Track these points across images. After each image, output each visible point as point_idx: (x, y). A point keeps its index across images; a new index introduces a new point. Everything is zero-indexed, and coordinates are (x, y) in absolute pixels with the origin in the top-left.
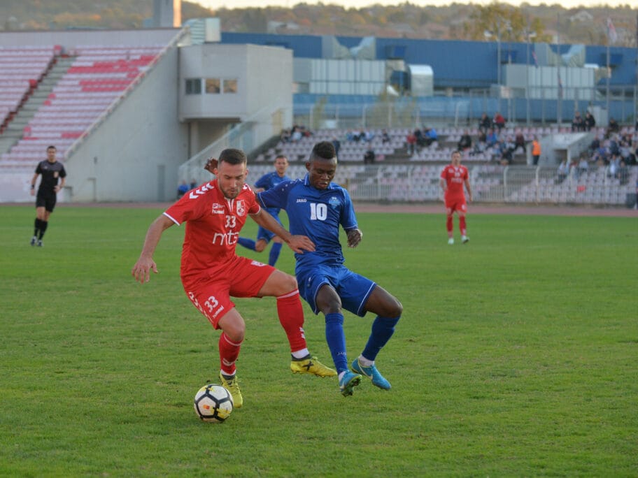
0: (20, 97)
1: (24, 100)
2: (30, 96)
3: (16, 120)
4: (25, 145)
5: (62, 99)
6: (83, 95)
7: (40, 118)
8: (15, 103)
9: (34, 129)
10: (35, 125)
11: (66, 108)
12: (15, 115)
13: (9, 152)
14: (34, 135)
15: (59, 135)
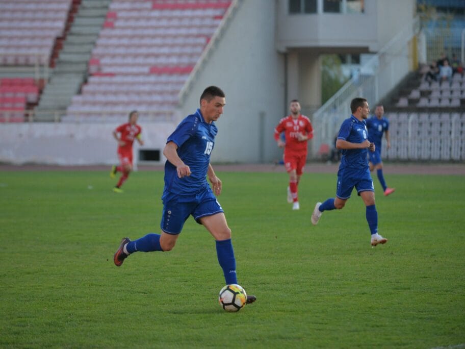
0: (64, 15)
1: (70, 20)
2: (74, 15)
3: (67, 48)
4: (100, 84)
5: (127, 19)
6: (156, 13)
7: (107, 46)
8: (61, 25)
9: (103, 61)
10: (103, 56)
11: (139, 32)
12: (63, 42)
13: (80, 92)
14: (107, 70)
15: (146, 70)
